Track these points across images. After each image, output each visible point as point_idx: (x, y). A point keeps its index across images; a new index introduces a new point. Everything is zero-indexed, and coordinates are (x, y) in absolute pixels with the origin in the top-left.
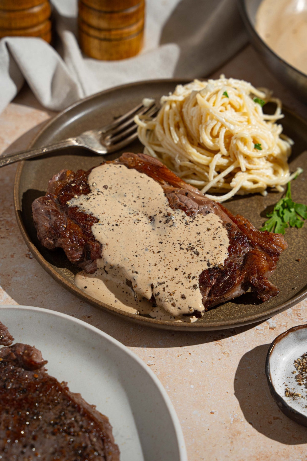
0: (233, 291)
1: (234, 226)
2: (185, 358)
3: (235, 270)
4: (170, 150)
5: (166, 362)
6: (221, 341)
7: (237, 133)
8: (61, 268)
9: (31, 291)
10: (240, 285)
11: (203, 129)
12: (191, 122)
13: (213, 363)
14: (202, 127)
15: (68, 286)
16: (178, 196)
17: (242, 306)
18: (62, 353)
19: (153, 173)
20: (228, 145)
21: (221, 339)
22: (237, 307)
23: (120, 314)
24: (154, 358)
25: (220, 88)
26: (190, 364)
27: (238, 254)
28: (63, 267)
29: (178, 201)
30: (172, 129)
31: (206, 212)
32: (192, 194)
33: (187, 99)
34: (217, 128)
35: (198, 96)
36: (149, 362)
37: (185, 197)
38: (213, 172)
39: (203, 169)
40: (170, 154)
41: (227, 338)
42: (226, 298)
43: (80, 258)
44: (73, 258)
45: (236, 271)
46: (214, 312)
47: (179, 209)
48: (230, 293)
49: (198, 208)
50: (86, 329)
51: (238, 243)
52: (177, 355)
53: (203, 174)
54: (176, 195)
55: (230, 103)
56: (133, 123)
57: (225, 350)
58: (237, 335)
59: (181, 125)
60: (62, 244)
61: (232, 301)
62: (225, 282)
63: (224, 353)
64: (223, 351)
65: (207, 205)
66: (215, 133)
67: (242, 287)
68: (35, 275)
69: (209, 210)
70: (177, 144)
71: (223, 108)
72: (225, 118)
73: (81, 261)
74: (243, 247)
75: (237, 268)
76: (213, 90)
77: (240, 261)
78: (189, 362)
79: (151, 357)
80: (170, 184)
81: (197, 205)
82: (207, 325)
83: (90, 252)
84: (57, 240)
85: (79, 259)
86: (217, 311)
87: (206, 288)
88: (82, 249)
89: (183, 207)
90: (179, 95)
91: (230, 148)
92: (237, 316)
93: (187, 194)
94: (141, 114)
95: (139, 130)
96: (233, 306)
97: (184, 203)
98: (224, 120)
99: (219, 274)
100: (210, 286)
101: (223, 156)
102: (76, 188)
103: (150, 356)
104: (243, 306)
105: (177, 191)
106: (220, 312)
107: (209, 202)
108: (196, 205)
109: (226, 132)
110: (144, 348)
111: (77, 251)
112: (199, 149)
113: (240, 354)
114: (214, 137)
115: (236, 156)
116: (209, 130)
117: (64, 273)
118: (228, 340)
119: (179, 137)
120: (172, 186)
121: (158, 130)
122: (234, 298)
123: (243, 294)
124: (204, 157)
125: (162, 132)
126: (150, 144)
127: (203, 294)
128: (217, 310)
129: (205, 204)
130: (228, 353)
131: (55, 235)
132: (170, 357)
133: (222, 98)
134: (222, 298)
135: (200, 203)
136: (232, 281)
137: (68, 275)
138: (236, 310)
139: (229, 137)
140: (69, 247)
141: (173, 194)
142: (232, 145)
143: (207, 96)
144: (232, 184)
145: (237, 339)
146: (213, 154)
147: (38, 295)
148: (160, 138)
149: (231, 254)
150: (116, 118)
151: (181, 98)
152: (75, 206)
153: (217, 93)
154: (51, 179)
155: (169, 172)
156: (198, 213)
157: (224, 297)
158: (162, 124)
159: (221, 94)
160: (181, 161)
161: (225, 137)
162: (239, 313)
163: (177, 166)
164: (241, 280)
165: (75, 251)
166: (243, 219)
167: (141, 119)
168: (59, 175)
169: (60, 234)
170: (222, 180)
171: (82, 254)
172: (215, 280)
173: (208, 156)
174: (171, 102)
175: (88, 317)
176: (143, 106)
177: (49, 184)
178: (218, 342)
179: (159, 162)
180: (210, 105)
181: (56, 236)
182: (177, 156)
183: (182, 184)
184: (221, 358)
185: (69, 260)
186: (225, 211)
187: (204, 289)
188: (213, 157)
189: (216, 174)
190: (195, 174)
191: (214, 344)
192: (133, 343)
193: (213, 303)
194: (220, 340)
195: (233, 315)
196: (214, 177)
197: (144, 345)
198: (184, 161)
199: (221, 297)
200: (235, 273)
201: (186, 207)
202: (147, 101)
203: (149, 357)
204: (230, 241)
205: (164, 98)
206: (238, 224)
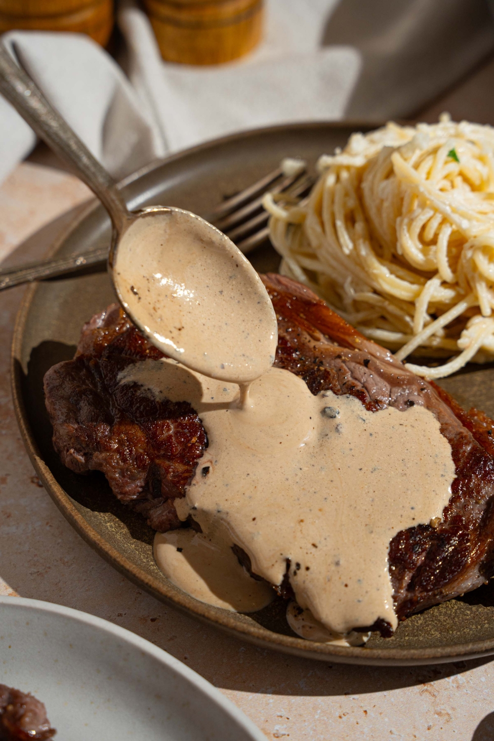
0: (462, 580)
1: (465, 434)
2: (355, 721)
3: (466, 532)
4: (334, 268)
5: (314, 730)
6: (433, 686)
7: (475, 237)
8: (99, 511)
9: (36, 559)
10: (477, 567)
11: (405, 227)
12: (379, 209)
13: (415, 736)
14: (402, 222)
15: (111, 557)
16: (349, 367)
17: (480, 610)
18: (92, 703)
19: (298, 315)
20: (454, 261)
21: (432, 681)
22: (469, 612)
23: (217, 622)
24: (288, 719)
25: (442, 141)
26: (365, 737)
27: (473, 497)
28: (104, 511)
29: (348, 377)
30: (339, 223)
31: (406, 403)
32: (378, 363)
33: (371, 164)
34: (434, 224)
35: (396, 158)
36: (277, 727)
37: (363, 369)
38: (422, 315)
39: (402, 309)
40: (334, 275)
41: (447, 679)
42: (447, 595)
43: (140, 493)
44: (125, 493)
45: (468, 535)
46: (419, 620)
47: (350, 394)
48: (456, 583)
49: (390, 392)
50: (144, 654)
51: (475, 473)
52: (337, 714)
53: (400, 319)
54: (344, 365)
55: (461, 174)
56: (261, 210)
57: (442, 707)
58: (468, 673)
59: (359, 217)
60: (101, 465)
61: (458, 598)
62: (444, 559)
63: (439, 714)
64: (438, 709)
65: (408, 387)
66: (429, 234)
67: (482, 569)
68: (47, 524)
69: (411, 398)
70: (348, 256)
71: (446, 184)
72: (450, 206)
73: (142, 498)
74: (484, 483)
75: (471, 527)
76: (427, 146)
77: (476, 512)
78: (362, 733)
79: (281, 717)
80: (332, 339)
81: (388, 387)
82: (404, 656)
83: (160, 481)
84: (91, 454)
85: (137, 496)
86: (425, 619)
87: (404, 571)
88: (143, 475)
89: (358, 391)
90: (354, 155)
91: (459, 268)
92: (469, 634)
93: (366, 363)
94: (276, 190)
95: (271, 223)
96: (460, 609)
97: (359, 381)
98: (448, 209)
99: (432, 541)
100: (413, 568)
101: (444, 283)
102: (138, 345)
103: (279, 714)
104: (482, 609)
105: (346, 355)
106: (433, 621)
107: (413, 380)
108: (385, 387)
109: (453, 233)
110: (268, 695)
111: (133, 478)
112: (395, 267)
113: (473, 717)
114: (428, 243)
115: (472, 284)
116: (417, 230)
117: (106, 523)
118: (448, 682)
119: (354, 240)
120: (336, 344)
121: (311, 225)
122: (463, 595)
123: (483, 585)
124: (405, 284)
125: (318, 229)
126: (293, 252)
127: (397, 585)
128: (427, 616)
129: (404, 384)
130: (448, 714)
131: (88, 445)
132: (322, 718)
133: (446, 163)
134: (437, 595)
135: (394, 382)
136: (461, 557)
137: (113, 529)
138: (467, 617)
139: (458, 243)
140: (116, 470)
141: (339, 361)
142: (463, 261)
143: (415, 157)
144: (462, 342)
145: (468, 682)
146: (422, 280)
147: (49, 568)
148: (314, 242)
149: (459, 497)
150: (227, 198)
151: (358, 161)
152: (133, 384)
153: (435, 151)
154: (88, 323)
155: (332, 314)
156: (390, 404)
157: (441, 593)
158: (319, 212)
159: (443, 154)
160: (356, 291)
161: (450, 244)
162: (474, 627)
163: (348, 301)
164: (478, 557)
165: (129, 479)
166: (484, 419)
167: (276, 202)
168: (104, 316)
169: (98, 443)
170: (441, 332)
171: (143, 484)
172: (424, 554)
173: (412, 283)
174: (338, 170)
175: (153, 620)
176: (280, 177)
177: (83, 333)
178: (426, 687)
179: (310, 293)
180: (419, 176)
181: (91, 446)
182: (349, 279)
183: (358, 340)
184: (434, 725)
185: (115, 497)
186: (447, 400)
187: (399, 574)
188: (424, 284)
189: (428, 318)
190: (383, 318)
191: (418, 690)
192: (244, 682)
193: (418, 606)
194: (432, 683)
195: (460, 631)
196: (425, 325)
197: (267, 689)
198: (362, 291)
199: (436, 592)
200: (468, 541)
201: (365, 391)
202: (291, 165)
203: (278, 716)
204: (456, 469)
205: (325, 160)
206: (474, 430)
